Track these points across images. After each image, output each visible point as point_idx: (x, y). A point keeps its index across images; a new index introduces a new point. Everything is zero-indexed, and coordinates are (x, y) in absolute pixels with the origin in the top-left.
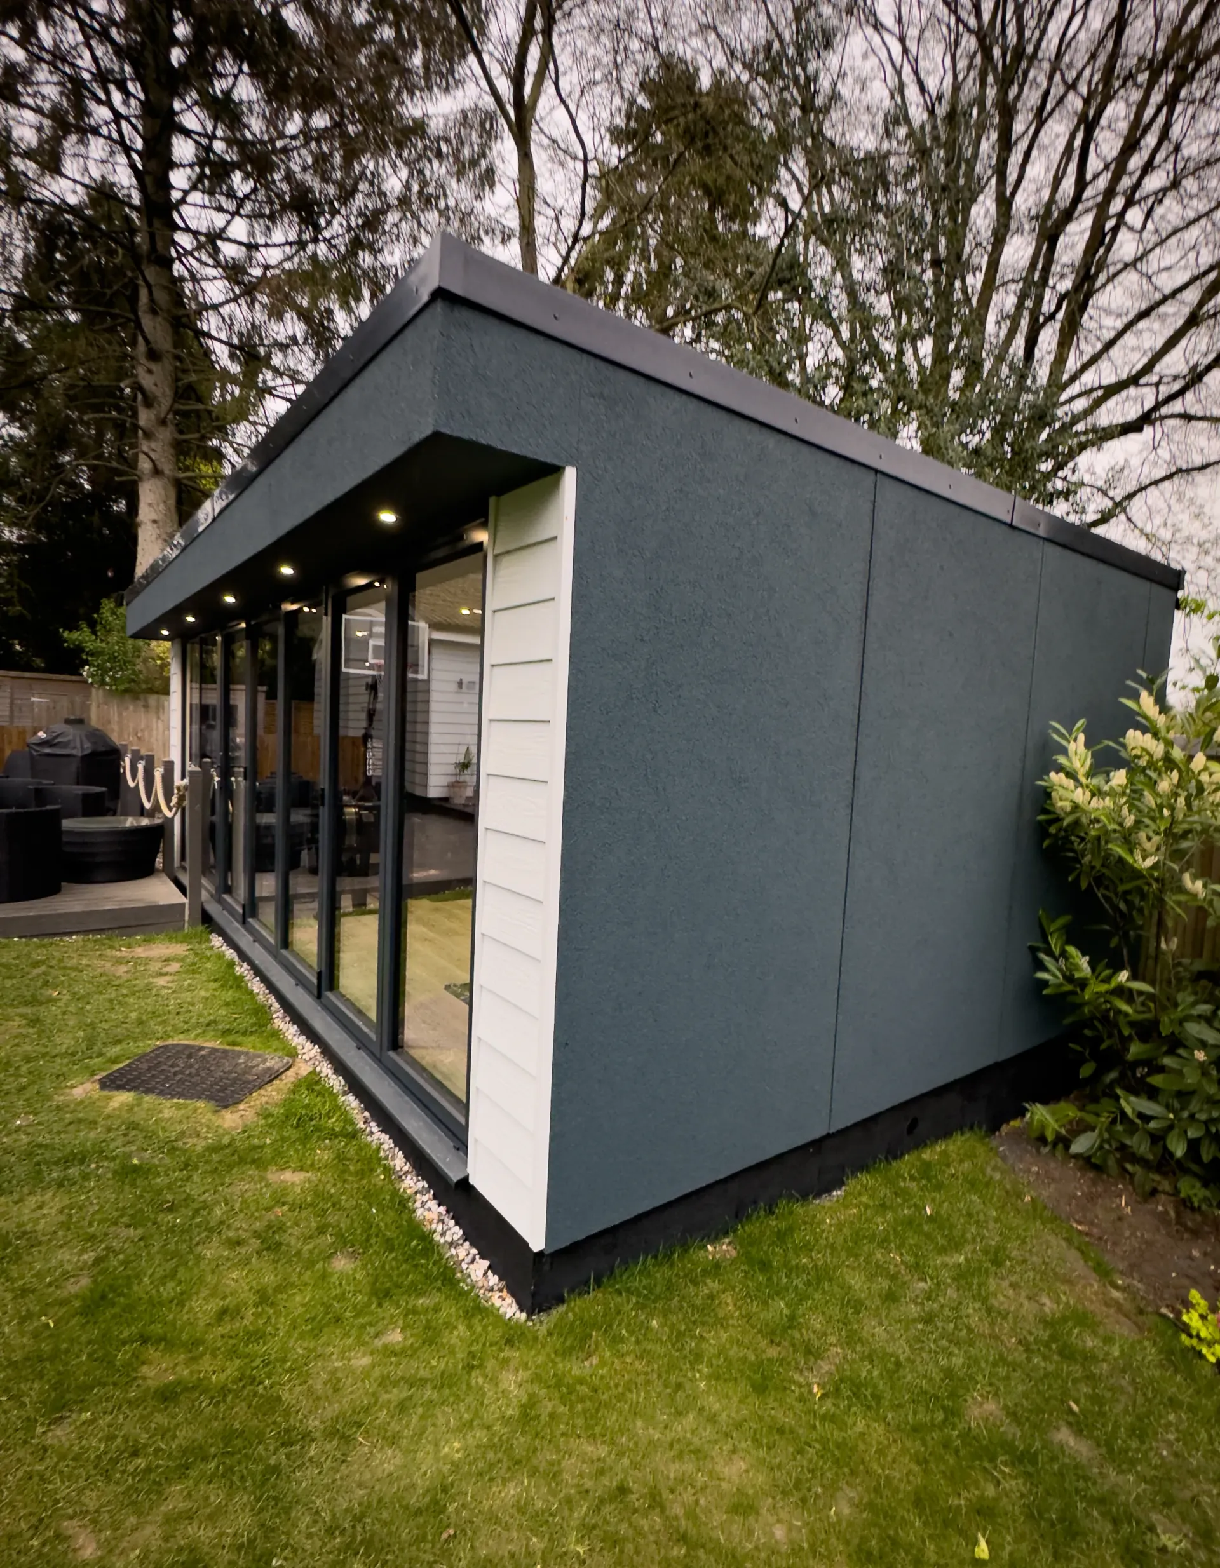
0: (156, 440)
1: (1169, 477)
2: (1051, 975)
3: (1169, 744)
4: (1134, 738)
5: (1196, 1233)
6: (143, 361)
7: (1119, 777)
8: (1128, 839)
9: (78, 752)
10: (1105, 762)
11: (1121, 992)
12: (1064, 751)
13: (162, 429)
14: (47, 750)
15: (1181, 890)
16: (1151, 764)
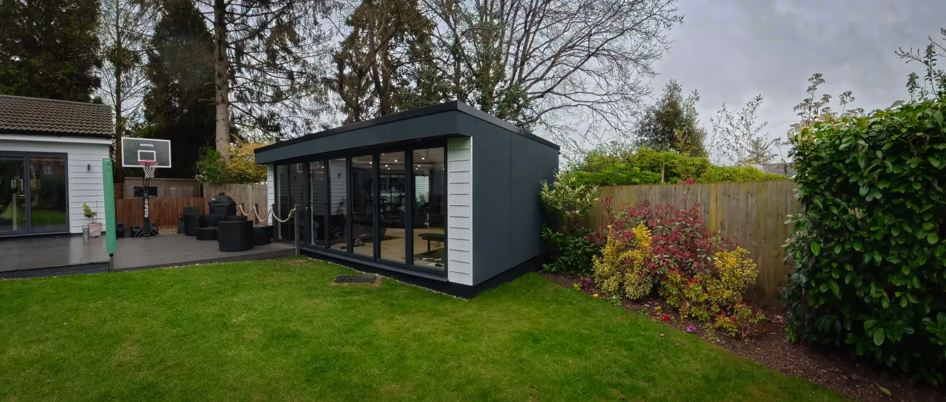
0: (223, 90)
1: (550, 109)
2: (545, 235)
3: (562, 184)
4: (556, 183)
5: (574, 279)
6: (217, 61)
7: (554, 191)
8: (556, 203)
9: (226, 204)
10: (551, 188)
11: (558, 236)
12: (543, 187)
13: (224, 85)
14: (217, 205)
15: (565, 214)
16: (559, 188)
